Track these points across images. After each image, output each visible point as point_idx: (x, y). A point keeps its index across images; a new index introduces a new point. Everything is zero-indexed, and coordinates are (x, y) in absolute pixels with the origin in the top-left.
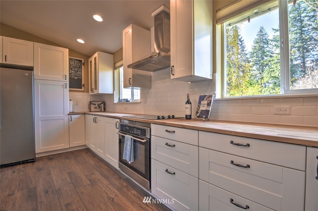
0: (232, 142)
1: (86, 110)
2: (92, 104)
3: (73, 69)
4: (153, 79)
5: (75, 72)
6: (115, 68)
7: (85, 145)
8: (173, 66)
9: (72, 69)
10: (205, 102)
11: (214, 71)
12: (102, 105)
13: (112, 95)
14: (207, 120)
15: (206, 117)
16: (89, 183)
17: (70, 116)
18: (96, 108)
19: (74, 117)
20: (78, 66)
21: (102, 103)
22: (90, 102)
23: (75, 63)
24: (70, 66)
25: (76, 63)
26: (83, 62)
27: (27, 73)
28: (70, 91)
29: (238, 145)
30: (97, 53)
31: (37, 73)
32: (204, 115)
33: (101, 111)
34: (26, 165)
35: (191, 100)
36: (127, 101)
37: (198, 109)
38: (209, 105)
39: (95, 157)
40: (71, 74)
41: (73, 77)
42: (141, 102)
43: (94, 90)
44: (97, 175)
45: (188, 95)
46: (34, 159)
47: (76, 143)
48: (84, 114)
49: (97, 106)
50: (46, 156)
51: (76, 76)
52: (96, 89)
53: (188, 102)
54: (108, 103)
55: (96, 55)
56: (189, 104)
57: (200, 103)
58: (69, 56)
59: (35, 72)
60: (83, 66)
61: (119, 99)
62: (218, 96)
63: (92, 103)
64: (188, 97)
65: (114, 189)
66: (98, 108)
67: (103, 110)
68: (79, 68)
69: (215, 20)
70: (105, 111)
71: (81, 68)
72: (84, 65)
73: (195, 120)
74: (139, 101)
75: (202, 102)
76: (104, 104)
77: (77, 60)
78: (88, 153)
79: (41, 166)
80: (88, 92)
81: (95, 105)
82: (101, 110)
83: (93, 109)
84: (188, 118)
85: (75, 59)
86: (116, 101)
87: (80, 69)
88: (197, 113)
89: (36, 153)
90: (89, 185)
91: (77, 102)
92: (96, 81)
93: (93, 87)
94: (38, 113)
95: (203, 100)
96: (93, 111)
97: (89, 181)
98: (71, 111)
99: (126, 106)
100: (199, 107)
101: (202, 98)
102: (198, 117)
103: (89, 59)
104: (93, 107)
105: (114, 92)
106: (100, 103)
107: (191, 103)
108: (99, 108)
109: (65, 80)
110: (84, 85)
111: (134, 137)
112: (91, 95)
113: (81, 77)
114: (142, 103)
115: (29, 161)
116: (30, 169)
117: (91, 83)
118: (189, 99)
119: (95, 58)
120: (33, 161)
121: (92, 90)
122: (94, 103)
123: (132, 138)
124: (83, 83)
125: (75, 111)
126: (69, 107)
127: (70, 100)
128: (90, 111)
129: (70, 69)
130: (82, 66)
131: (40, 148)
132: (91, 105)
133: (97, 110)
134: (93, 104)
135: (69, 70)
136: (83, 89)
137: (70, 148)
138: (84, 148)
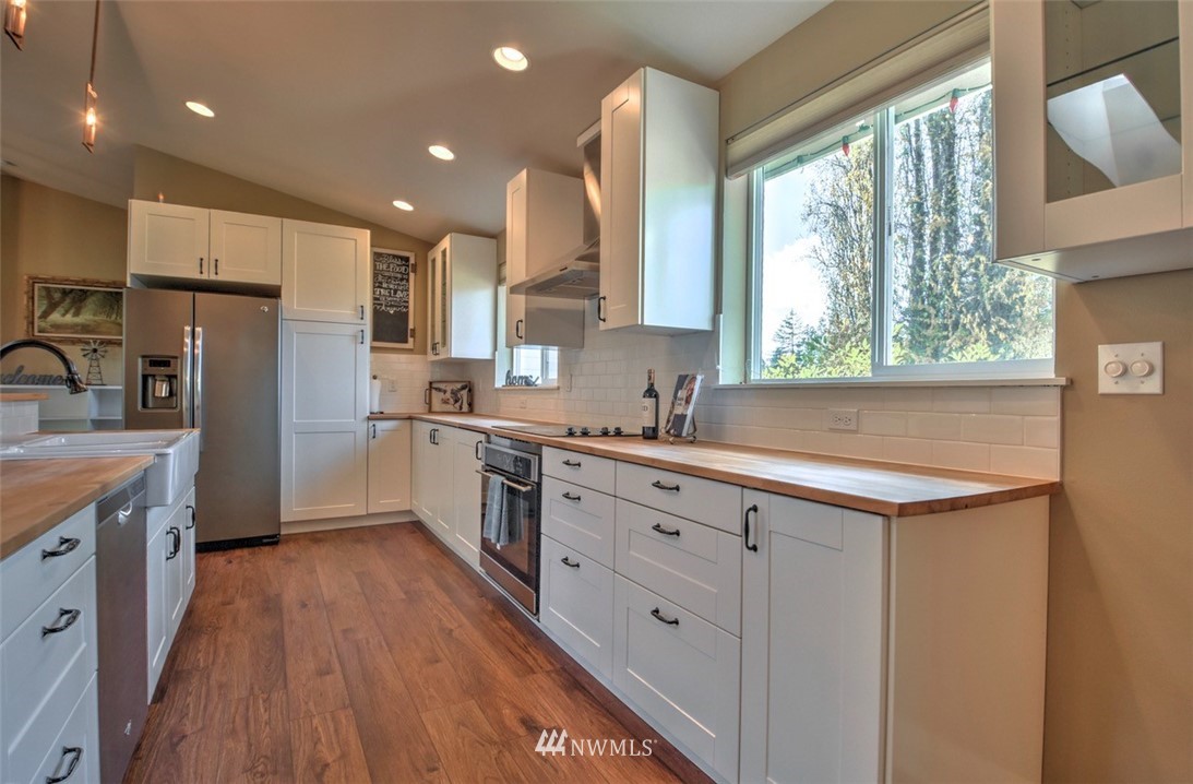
1: (418, 408)
2: (436, 389)
3: (385, 285)
5: (390, 293)
6: (499, 280)
7: (410, 512)
8: (604, 298)
9: (381, 283)
12: (465, 393)
13: (491, 362)
15: (680, 433)
16: (404, 597)
17: (371, 423)
18: (445, 402)
19: (382, 425)
20: (399, 276)
21: (463, 388)
22: (431, 383)
23: (389, 267)
24: (375, 276)
25: (392, 266)
26: (412, 261)
27: (265, 306)
28: (373, 349)
30: (448, 237)
31: (290, 303)
33: (460, 413)
34: (257, 549)
35: (656, 387)
36: (527, 381)
37: (671, 412)
38: (688, 400)
39: (433, 543)
40: (378, 299)
41: (383, 308)
42: (558, 388)
43: (439, 347)
44: (428, 584)
45: (650, 372)
46: (275, 536)
47: (387, 502)
48: (410, 418)
49: (448, 395)
50: (306, 533)
51: (391, 306)
52: (444, 344)
53: (651, 392)
54: (479, 387)
55: (446, 243)
56: (650, 396)
57: (675, 396)
58: (372, 246)
59: (284, 301)
60: (412, 275)
61: (508, 376)
63: (434, 385)
64: (650, 378)
65: (460, 614)
66: (452, 401)
67: (465, 408)
68: (402, 280)
69: (724, 167)
70: (471, 411)
71: (408, 280)
72: (414, 271)
73: (662, 441)
74: (555, 385)
75: (680, 394)
76: (470, 390)
77: (395, 256)
78: (414, 532)
79: (293, 555)
80: (425, 353)
81: (445, 392)
82: (461, 408)
83: (437, 405)
84: (651, 435)
85: (389, 255)
86: (500, 382)
87: (404, 282)
88: (669, 421)
89: (282, 520)
90: (403, 600)
91: (393, 382)
92: (444, 321)
93: (438, 339)
94: (291, 414)
95: (682, 387)
96: (439, 410)
97: (406, 593)
98: (376, 410)
99: (523, 397)
100: (673, 407)
101: (680, 384)
102: (668, 433)
103: (430, 253)
104: (437, 397)
105: (494, 354)
106: (459, 386)
107: (656, 396)
108: (456, 401)
109: (360, 321)
110: (413, 330)
111: (508, 479)
112: (433, 362)
113: (407, 307)
114: (560, 390)
115: (265, 541)
116: (266, 559)
117: (433, 326)
118: (652, 385)
119: (444, 252)
120: (273, 541)
121: (434, 348)
122: (442, 386)
123: (503, 484)
124: (411, 326)
125: (388, 410)
126: (369, 397)
127: (375, 377)
128: (430, 411)
129: (377, 284)
130: (408, 274)
131: (293, 509)
132: (433, 391)
133: (450, 408)
134: (439, 390)
135: (374, 287)
136: (410, 344)
137: (369, 515)
138: (408, 520)
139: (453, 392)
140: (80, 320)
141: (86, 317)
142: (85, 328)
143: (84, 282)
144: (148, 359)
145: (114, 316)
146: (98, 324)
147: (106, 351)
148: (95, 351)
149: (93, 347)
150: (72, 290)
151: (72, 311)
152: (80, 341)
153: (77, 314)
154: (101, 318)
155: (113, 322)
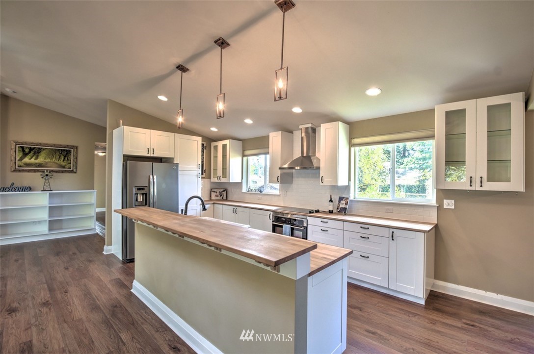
0: (361, 227)
1: (207, 198)
4: (294, 175)
6: (244, 156)
8: (323, 177)
10: (343, 202)
11: (349, 180)
12: (224, 193)
13: (240, 184)
14: (345, 214)
15: (345, 213)
18: (217, 196)
21: (224, 191)
22: (211, 189)
27: (175, 167)
29: (364, 228)
32: (343, 211)
33: (222, 200)
36: (259, 191)
38: (346, 204)
43: (220, 177)
45: (331, 195)
48: (214, 203)
49: (218, 193)
52: (225, 177)
53: (331, 201)
54: (232, 191)
57: (339, 202)
60: (205, 150)
61: (249, 189)
62: (352, 198)
63: (213, 190)
64: (331, 197)
66: (219, 196)
67: (225, 198)
69: (351, 145)
70: (227, 199)
71: (203, 152)
73: (336, 214)
74: (278, 194)
75: (342, 202)
76: (226, 192)
80: (210, 178)
81: (217, 192)
83: (213, 197)
84: (331, 212)
86: (244, 190)
88: (338, 209)
93: (220, 174)
95: (342, 200)
96: (214, 199)
99: (263, 197)
100: (339, 205)
101: (341, 199)
102: (339, 212)
104: (213, 194)
105: (241, 181)
106: (222, 190)
108: (221, 196)
109: (198, 170)
111: (292, 226)
112: (213, 182)
113: (203, 162)
114: (281, 195)
118: (331, 199)
121: (218, 178)
122: (216, 190)
123: (290, 227)
124: (204, 169)
128: (211, 200)
132: (212, 192)
133: (219, 198)
134: (214, 192)
136: (204, 175)
139: (219, 193)
140: (38, 161)
141: (41, 160)
142: (40, 165)
143: (40, 144)
144: (137, 188)
145: (54, 160)
146: (47, 163)
147: (52, 175)
148: (47, 175)
149: (46, 173)
150: (34, 148)
151: (34, 157)
152: (38, 171)
153: (36, 158)
154: (48, 160)
155: (54, 162)
